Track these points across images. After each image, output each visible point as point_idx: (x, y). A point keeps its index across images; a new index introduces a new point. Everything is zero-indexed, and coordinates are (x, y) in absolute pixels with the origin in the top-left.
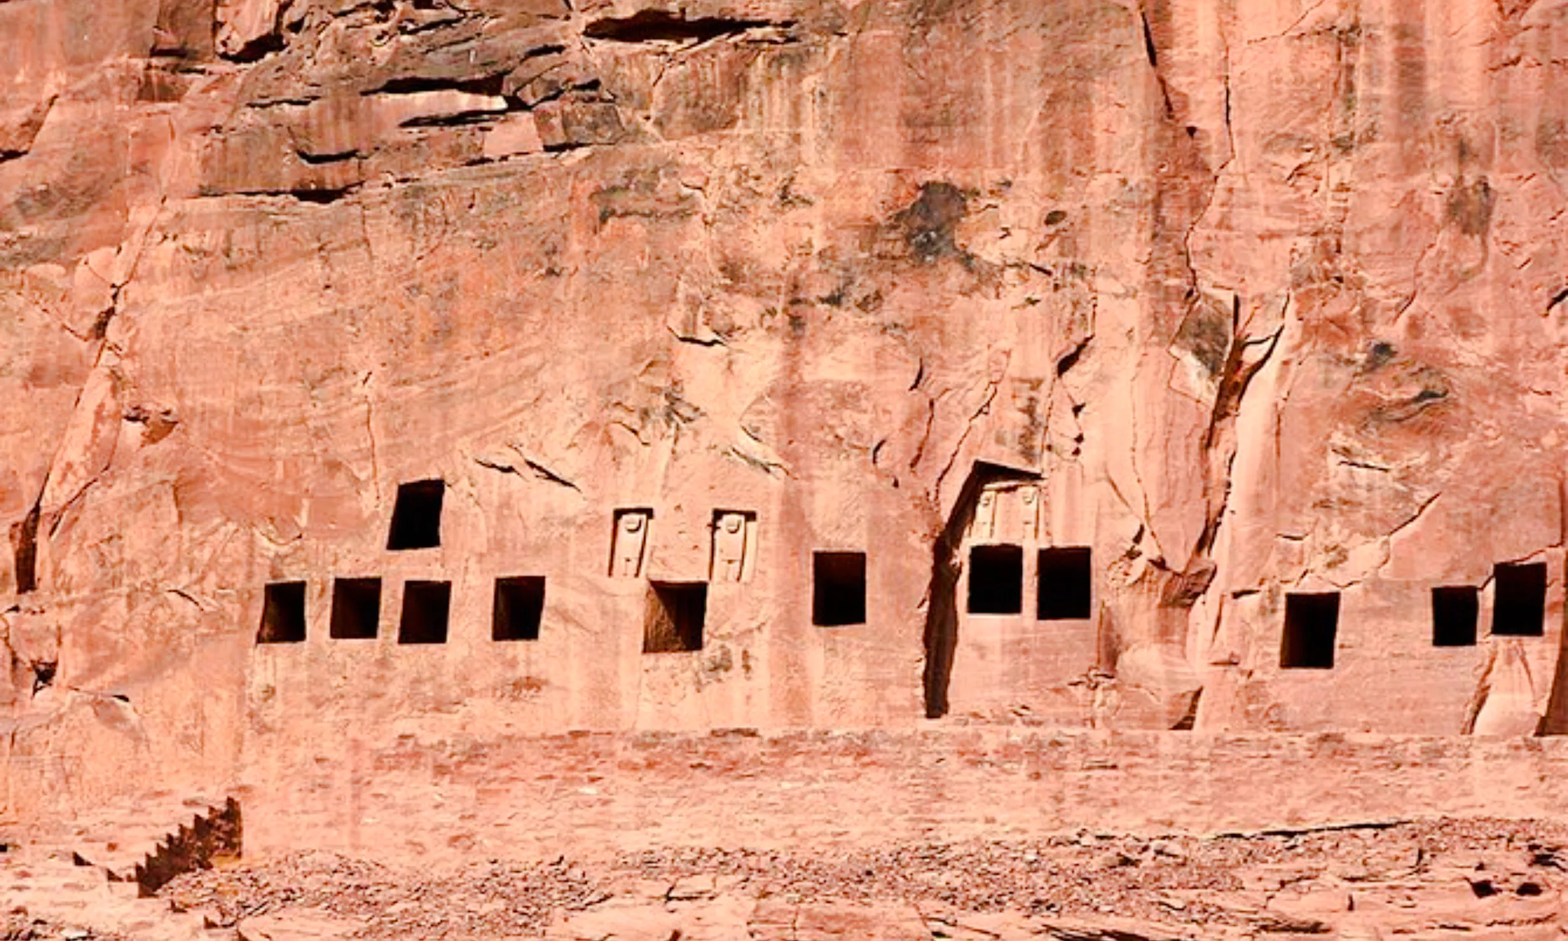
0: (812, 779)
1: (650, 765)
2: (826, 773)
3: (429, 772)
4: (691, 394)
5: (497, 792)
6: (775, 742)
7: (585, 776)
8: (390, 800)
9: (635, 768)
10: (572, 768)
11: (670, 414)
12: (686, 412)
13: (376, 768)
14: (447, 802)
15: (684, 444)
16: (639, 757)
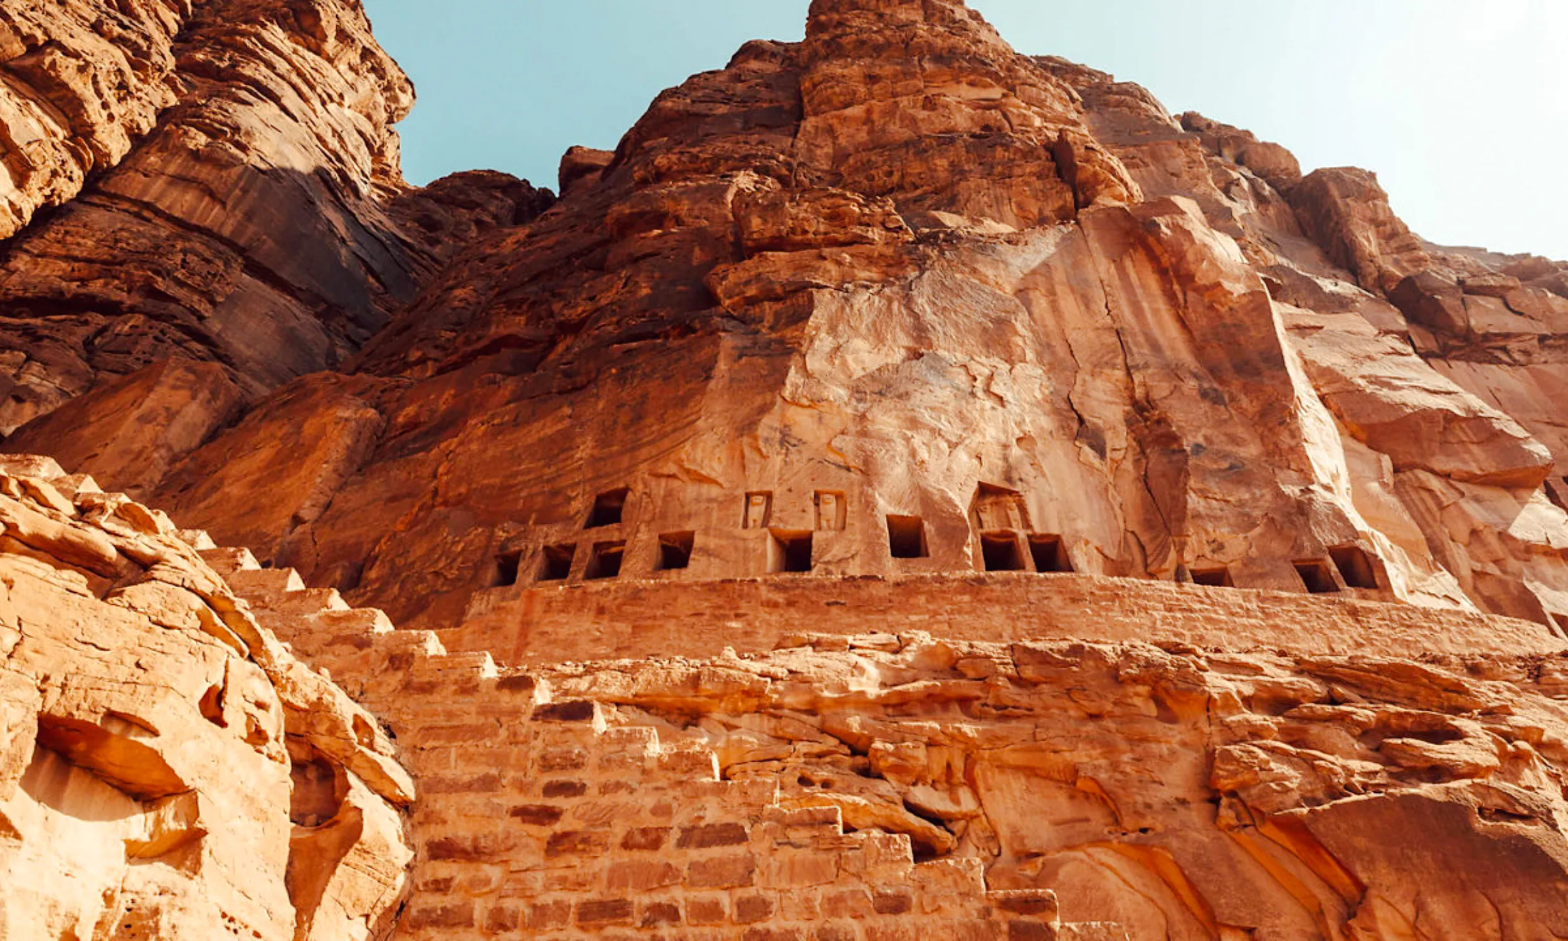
0: (935, 613)
1: (790, 604)
2: (948, 607)
3: (592, 613)
4: (796, 431)
5: (652, 627)
6: (897, 584)
7: (732, 613)
8: (553, 637)
9: (776, 605)
10: (720, 607)
11: (783, 442)
12: (794, 442)
13: (545, 612)
14: (605, 636)
15: (794, 457)
16: (780, 598)
